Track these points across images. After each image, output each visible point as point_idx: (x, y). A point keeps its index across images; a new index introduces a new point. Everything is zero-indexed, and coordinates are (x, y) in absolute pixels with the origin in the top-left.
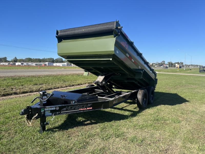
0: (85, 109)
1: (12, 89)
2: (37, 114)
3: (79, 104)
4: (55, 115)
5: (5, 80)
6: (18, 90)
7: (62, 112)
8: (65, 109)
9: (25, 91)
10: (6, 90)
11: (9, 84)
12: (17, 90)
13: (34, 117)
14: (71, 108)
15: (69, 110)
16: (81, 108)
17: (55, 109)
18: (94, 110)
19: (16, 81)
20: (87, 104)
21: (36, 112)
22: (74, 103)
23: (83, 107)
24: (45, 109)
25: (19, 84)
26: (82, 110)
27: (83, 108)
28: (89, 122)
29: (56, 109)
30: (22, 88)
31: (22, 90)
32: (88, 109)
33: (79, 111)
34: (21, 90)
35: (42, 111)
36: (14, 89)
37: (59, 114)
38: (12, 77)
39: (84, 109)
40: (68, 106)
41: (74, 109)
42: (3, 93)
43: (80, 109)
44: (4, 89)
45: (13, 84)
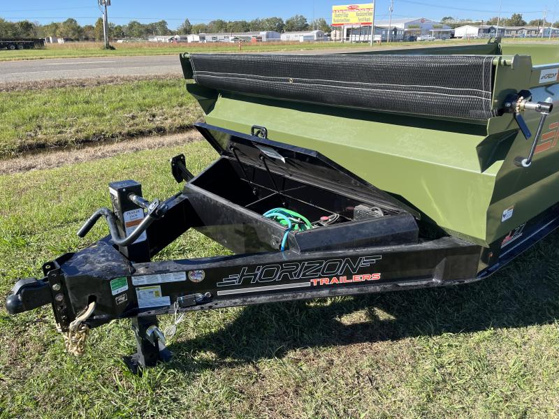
0: (343, 280)
1: (154, 116)
2: (92, 305)
5: (139, 87)
6: (170, 121)
7: (219, 293)
8: (235, 278)
9: (186, 122)
10: (137, 121)
11: (147, 101)
12: (167, 119)
13: (78, 320)
14: (269, 273)
15: (257, 284)
16: (320, 277)
17: (182, 277)
18: (389, 286)
19: (165, 92)
21: (87, 297)
23: (331, 270)
24: (135, 281)
25: (174, 99)
26: (325, 286)
27: (331, 278)
29: (192, 278)
30: (180, 114)
31: (179, 122)
32: (357, 278)
33: (312, 288)
34: (175, 120)
36: (157, 118)
37: (205, 300)
38: (158, 78)
39: (334, 280)
41: (285, 280)
42: (125, 131)
43: (315, 282)
44: (133, 118)
45: (158, 100)
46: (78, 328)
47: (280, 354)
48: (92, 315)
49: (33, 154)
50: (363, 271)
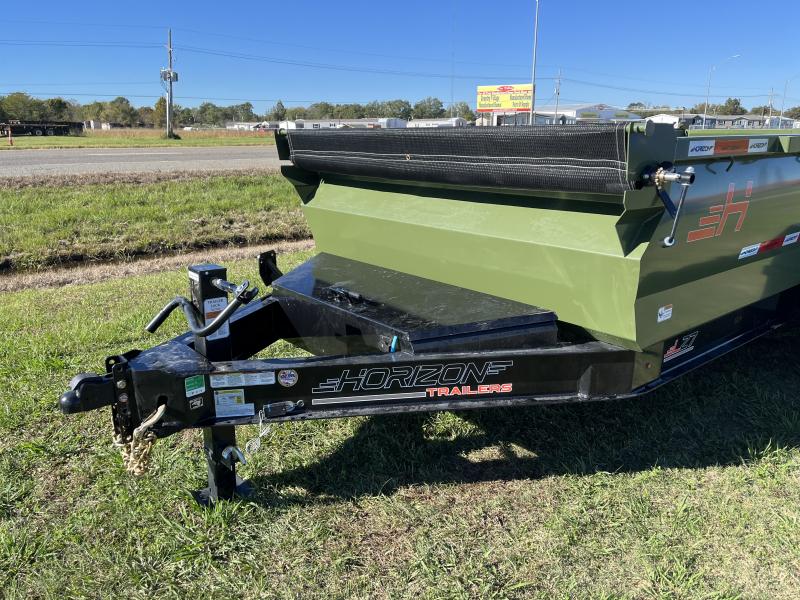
0: (467, 390)
1: (231, 222)
2: (161, 408)
3: (422, 357)
4: (271, 416)
5: (212, 185)
6: (252, 228)
7: (315, 402)
8: (334, 383)
9: (275, 231)
10: (208, 227)
11: (223, 203)
12: (248, 226)
13: (144, 425)
14: (376, 379)
15: (361, 393)
16: (438, 386)
17: (270, 380)
19: (248, 191)
20: (480, 362)
21: (157, 398)
22: (398, 349)
23: (451, 378)
24: (214, 382)
25: (259, 201)
26: (444, 398)
27: (451, 387)
28: (491, 453)
29: (282, 381)
30: (267, 221)
31: (264, 230)
32: (484, 389)
33: (428, 400)
34: (259, 228)
35: (189, 394)
36: (235, 225)
37: (298, 410)
38: (240, 174)
39: (455, 391)
40: (355, 370)
41: (395, 389)
42: (193, 240)
43: (432, 391)
44: (203, 224)
45: (237, 201)
46: (144, 435)
47: (389, 491)
48: (160, 421)
49: (67, 268)
50: (490, 380)
